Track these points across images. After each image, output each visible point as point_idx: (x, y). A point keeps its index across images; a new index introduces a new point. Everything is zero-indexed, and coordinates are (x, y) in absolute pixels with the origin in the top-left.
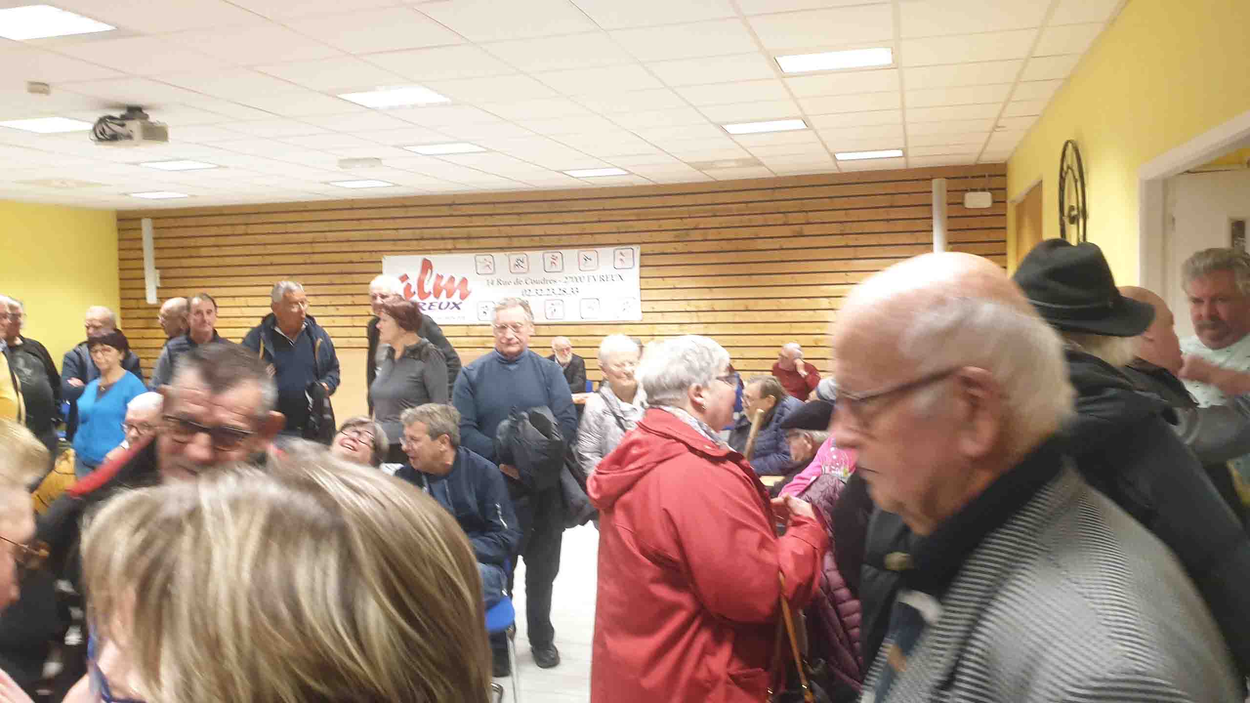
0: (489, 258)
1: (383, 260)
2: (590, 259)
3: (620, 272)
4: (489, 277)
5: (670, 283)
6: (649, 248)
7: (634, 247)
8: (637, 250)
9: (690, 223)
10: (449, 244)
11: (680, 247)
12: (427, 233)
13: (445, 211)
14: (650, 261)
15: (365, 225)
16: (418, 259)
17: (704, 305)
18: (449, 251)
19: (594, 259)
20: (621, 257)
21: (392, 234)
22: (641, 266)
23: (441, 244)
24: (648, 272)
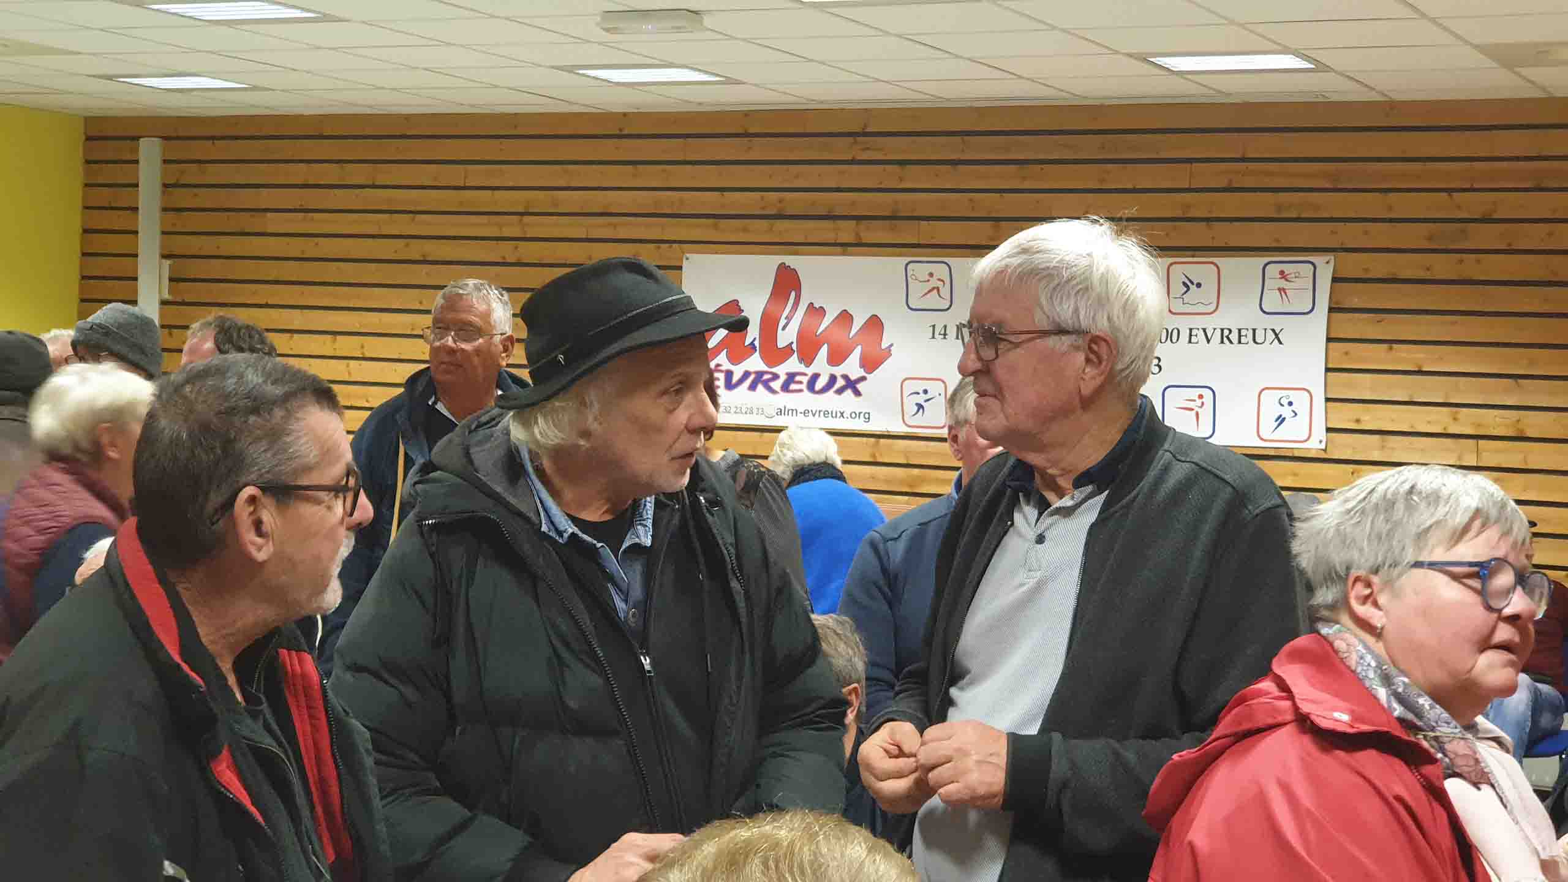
0: (941, 271)
1: (685, 264)
2: (1199, 285)
3: (1276, 322)
4: (940, 319)
5: (1409, 358)
6: (1355, 264)
7: (1319, 260)
8: (1326, 267)
9: (1473, 204)
10: (846, 231)
11: (1442, 266)
12: (796, 202)
13: (842, 149)
14: (1356, 297)
15: (652, 176)
16: (768, 264)
17: (1496, 422)
18: (844, 247)
19: (1209, 286)
20: (1283, 284)
21: (710, 202)
22: (1331, 310)
23: (823, 230)
24: (1351, 326)
